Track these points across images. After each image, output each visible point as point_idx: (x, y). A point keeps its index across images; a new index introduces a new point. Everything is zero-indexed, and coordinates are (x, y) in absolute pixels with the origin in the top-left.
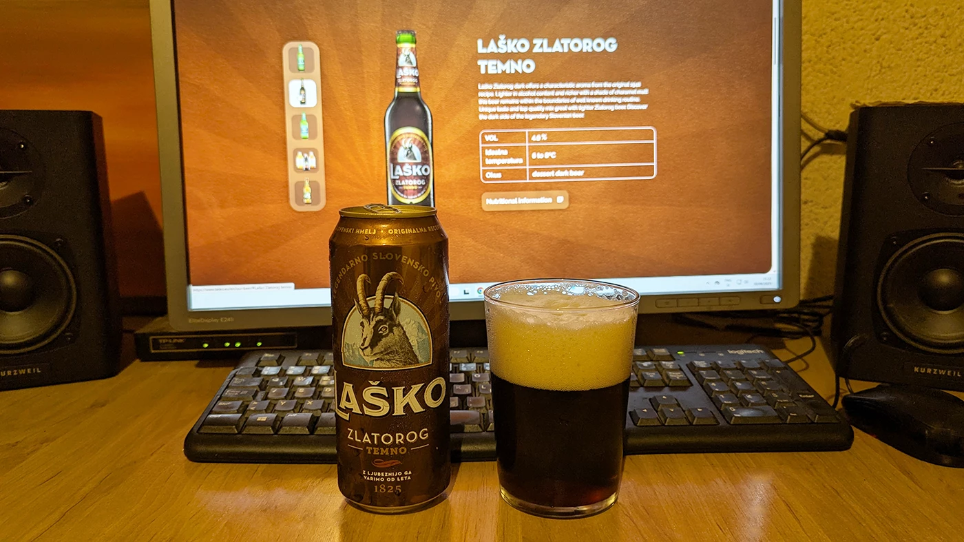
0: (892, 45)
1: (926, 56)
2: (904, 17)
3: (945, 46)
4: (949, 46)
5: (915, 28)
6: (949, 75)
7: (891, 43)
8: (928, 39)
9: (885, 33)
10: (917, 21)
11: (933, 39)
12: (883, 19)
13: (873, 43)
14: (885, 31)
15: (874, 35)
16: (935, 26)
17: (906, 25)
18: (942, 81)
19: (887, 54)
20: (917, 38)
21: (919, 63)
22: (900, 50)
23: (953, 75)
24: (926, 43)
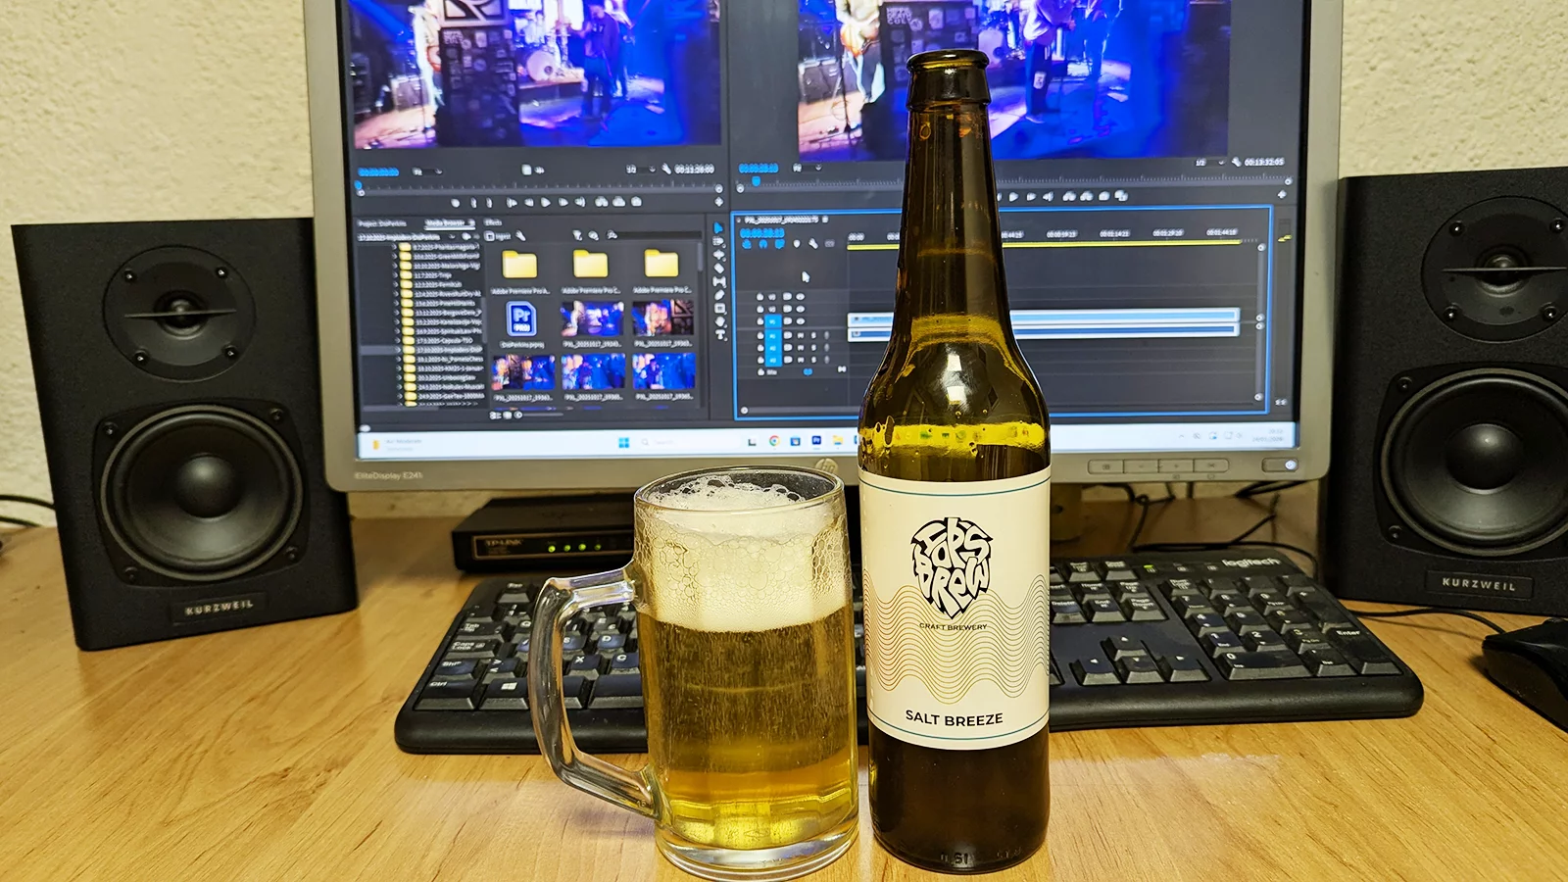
0: (1395, 77)
1: (1448, 90)
2: (1411, 34)
3: (1474, 75)
4: (1479, 76)
5: (1427, 51)
6: (1483, 118)
7: (1395, 73)
8: (1447, 67)
9: (1385, 59)
10: (1430, 39)
11: (1455, 66)
12: (1380, 39)
13: (1367, 75)
14: (1384, 56)
15: (1368, 62)
16: (1458, 46)
17: (1416, 47)
18: (1471, 128)
19: (1388, 90)
20: (1432, 65)
21: (1436, 102)
22: (1407, 82)
23: (1490, 118)
24: (1446, 71)
